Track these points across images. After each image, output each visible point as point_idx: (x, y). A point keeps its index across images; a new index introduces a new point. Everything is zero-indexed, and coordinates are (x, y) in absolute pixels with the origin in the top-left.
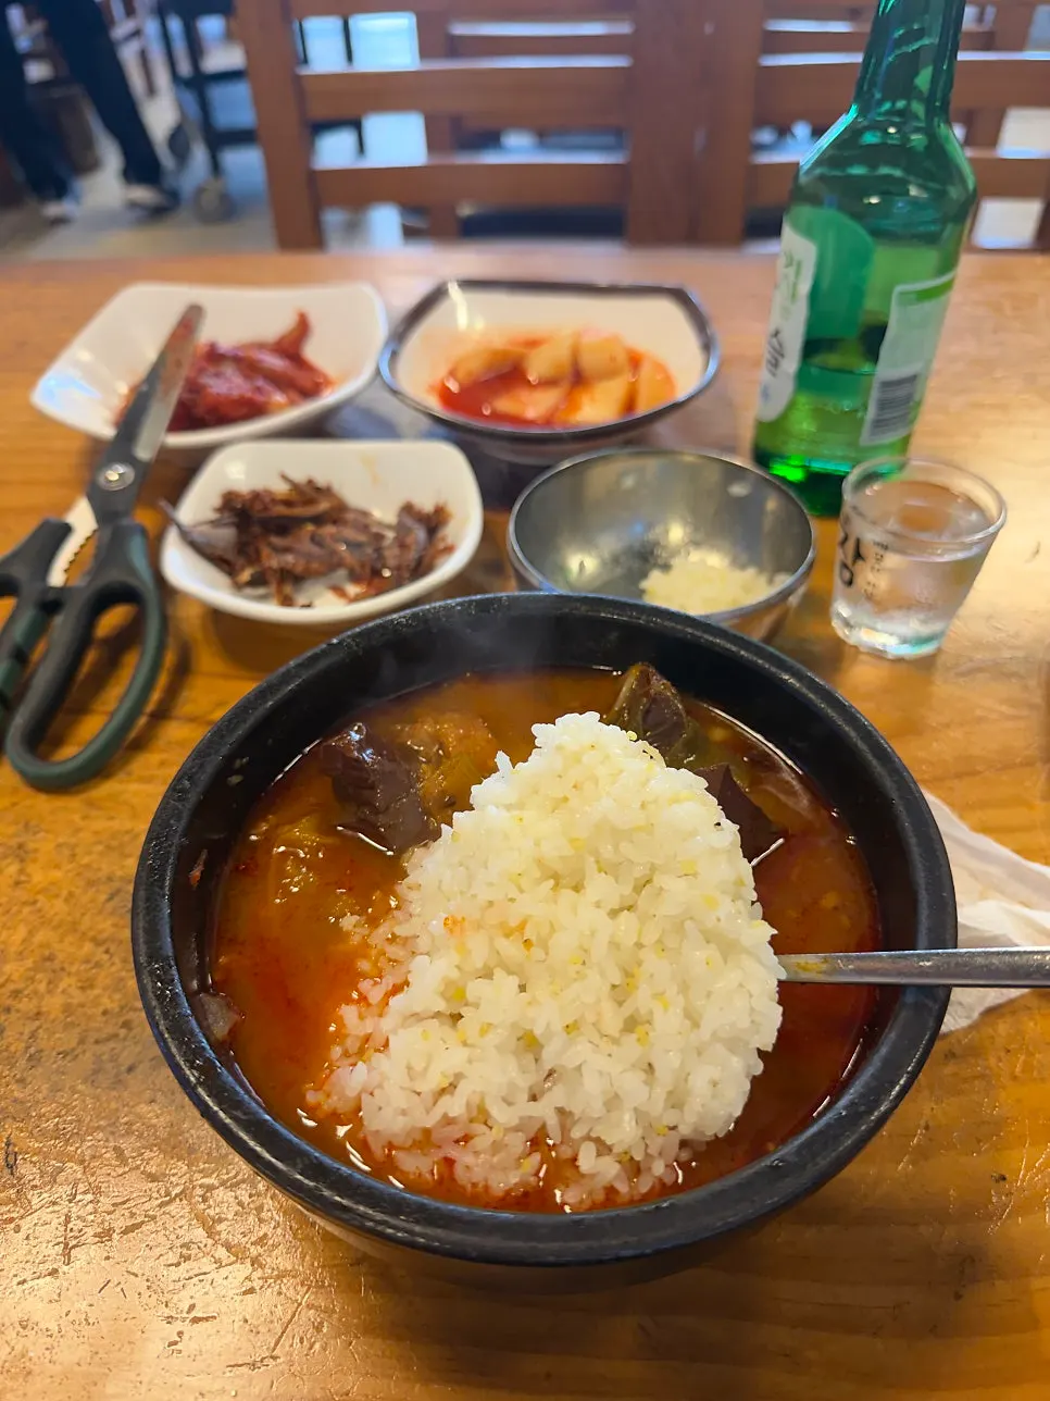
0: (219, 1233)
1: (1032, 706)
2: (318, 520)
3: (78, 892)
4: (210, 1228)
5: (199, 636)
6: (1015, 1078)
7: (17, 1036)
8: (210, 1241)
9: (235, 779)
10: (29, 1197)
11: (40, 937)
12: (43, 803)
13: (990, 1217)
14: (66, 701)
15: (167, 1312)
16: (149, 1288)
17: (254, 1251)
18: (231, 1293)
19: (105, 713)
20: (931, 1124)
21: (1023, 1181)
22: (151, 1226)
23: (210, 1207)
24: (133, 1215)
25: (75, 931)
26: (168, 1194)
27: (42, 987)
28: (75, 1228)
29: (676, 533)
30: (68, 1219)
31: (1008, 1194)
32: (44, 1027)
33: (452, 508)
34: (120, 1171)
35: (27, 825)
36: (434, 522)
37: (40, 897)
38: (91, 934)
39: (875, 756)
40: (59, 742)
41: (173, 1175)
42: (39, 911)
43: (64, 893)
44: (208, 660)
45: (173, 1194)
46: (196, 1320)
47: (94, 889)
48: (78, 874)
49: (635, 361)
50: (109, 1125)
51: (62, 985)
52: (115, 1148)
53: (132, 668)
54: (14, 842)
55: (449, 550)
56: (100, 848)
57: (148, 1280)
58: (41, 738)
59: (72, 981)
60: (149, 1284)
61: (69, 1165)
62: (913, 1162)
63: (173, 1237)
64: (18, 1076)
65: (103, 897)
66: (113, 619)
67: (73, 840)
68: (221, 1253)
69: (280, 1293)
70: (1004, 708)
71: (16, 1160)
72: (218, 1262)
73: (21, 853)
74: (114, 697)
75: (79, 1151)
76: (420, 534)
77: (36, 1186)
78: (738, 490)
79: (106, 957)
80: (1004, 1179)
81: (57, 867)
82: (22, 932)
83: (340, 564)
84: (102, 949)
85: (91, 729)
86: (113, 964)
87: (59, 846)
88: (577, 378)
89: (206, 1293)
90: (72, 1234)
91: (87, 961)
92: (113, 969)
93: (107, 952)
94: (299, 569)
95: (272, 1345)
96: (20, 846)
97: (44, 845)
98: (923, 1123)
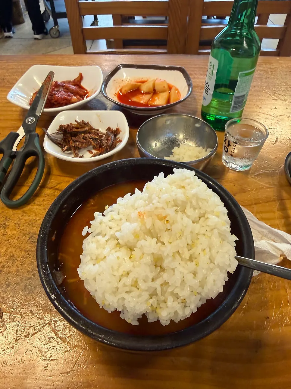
0: (58, 334)
1: (274, 185)
2: (85, 132)
3: (20, 237)
4: (56, 333)
5: (53, 164)
6: (271, 289)
7: (3, 279)
8: (56, 337)
9: (64, 211)
10: (6, 325)
11: (10, 250)
12: (11, 212)
13: (265, 329)
14: (17, 183)
15: (44, 358)
16: (39, 351)
17: (68, 339)
18: (61, 352)
19: (28, 186)
20: (248, 302)
21: (273, 319)
22: (40, 333)
23: (56, 327)
24: (35, 330)
25: (20, 248)
26: (45, 323)
27: (10, 264)
28: (19, 334)
29: (181, 136)
30: (17, 332)
31: (269, 322)
32: (11, 276)
33: (121, 129)
34: (31, 317)
35: (6, 218)
36: (116, 133)
37: (10, 239)
38: (24, 249)
39: (233, 205)
40: (15, 194)
41: (46, 318)
42: (10, 243)
43: (17, 238)
44: (55, 171)
45: (46, 323)
46: (52, 360)
47: (25, 236)
48: (20, 232)
49: (170, 88)
50: (28, 304)
51: (16, 264)
52: (30, 311)
53: (35, 173)
54: (3, 223)
55: (120, 141)
56: (26, 224)
57: (39, 349)
58: (10, 194)
59: (19, 263)
60: (39, 350)
61: (17, 316)
62: (244, 313)
63: (46, 336)
64: (3, 290)
65: (27, 238)
66: (30, 160)
67: (19, 222)
68: (59, 340)
69: (75, 352)
70: (267, 185)
71: (3, 315)
72: (58, 343)
73: (5, 226)
74: (30, 181)
75: (20, 312)
76: (112, 136)
77: (8, 322)
78: (197, 125)
79: (28, 256)
80: (268, 318)
81: (15, 230)
82: (5, 248)
83: (91, 144)
84: (27, 253)
85: (24, 190)
86: (30, 257)
87: (15, 224)
88: (154, 92)
89: (55, 352)
90: (18, 336)
91: (23, 257)
92: (30, 259)
93: (28, 254)
94: (80, 146)
95: (73, 367)
96: (5, 224)
97: (11, 224)
98: (246, 302)
